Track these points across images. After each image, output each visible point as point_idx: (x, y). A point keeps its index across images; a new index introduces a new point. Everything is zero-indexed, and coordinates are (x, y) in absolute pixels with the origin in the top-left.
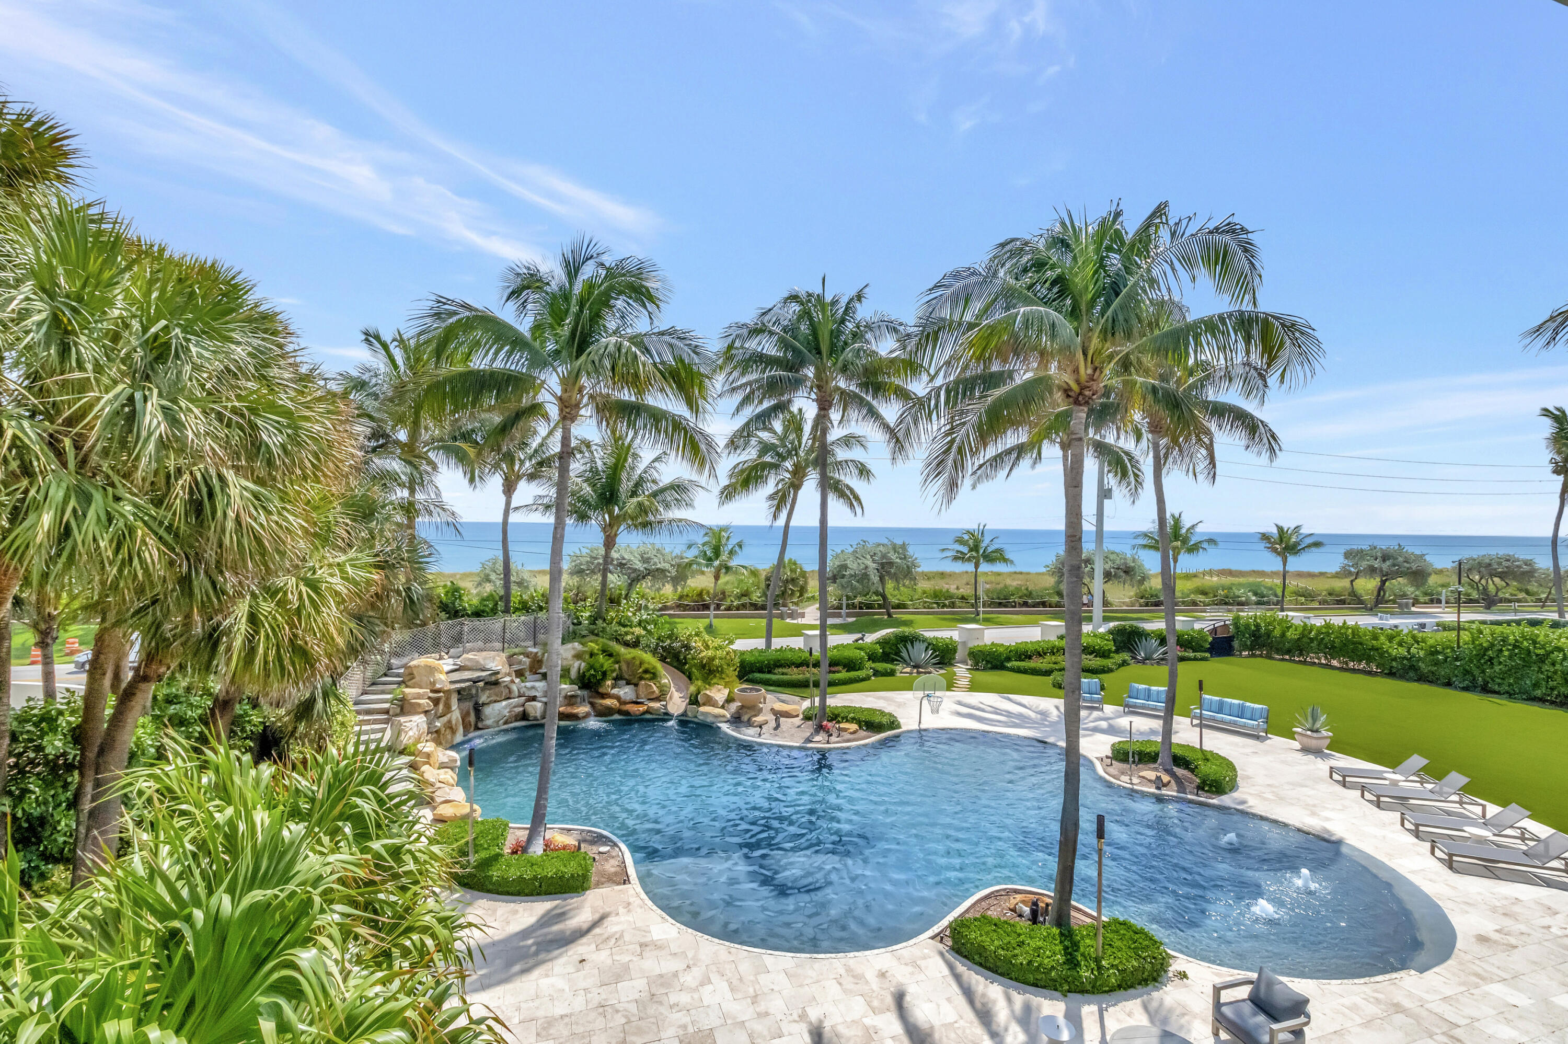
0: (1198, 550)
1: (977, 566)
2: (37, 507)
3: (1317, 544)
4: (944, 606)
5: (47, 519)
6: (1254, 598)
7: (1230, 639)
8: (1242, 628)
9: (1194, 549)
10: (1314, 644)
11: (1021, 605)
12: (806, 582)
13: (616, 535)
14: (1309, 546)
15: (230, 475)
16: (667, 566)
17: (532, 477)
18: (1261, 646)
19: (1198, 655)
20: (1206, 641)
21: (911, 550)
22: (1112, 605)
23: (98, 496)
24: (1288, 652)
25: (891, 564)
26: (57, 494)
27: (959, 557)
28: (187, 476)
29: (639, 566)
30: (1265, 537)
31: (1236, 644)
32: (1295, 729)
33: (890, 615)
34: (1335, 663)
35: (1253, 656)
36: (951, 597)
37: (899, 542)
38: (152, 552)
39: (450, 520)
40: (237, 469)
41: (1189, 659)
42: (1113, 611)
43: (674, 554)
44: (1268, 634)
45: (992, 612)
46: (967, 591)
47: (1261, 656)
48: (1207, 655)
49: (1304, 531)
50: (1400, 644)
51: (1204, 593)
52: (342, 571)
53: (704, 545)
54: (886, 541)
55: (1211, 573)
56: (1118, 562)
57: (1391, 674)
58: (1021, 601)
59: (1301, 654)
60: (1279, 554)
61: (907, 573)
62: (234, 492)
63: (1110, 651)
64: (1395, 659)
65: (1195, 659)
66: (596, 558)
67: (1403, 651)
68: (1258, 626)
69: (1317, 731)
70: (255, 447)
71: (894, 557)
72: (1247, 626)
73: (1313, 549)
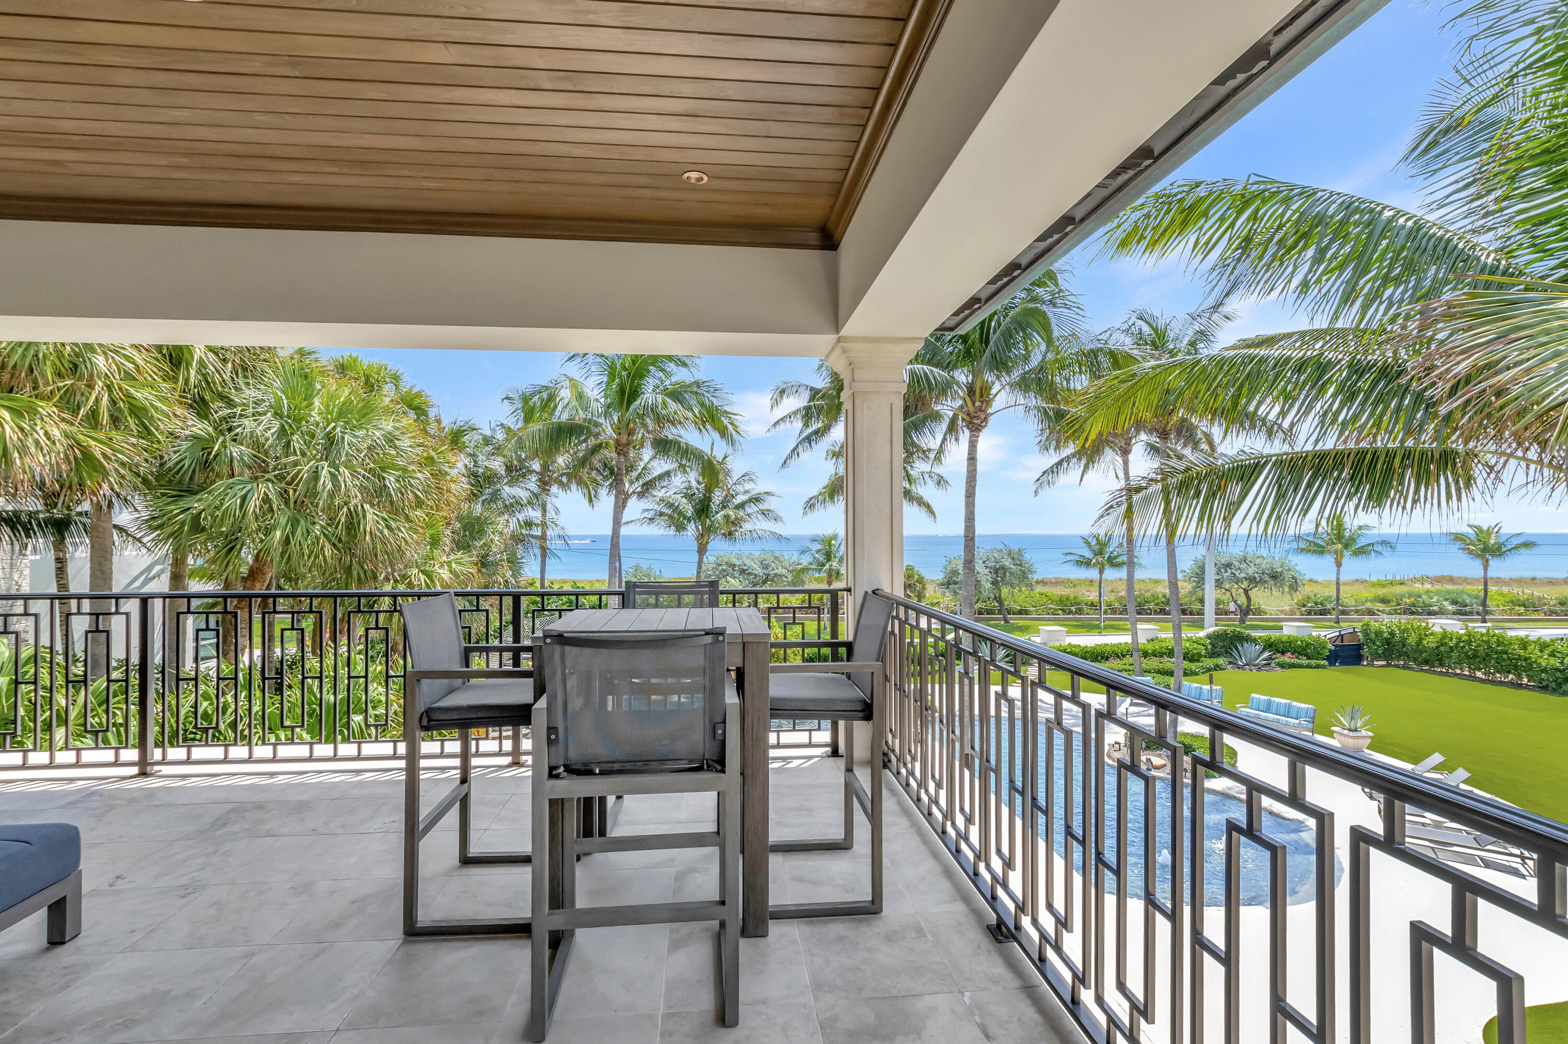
0: (1369, 553)
1: (1101, 572)
2: (274, 528)
3: (1527, 545)
4: (1070, 612)
5: (278, 534)
6: (1450, 608)
7: (1359, 647)
8: (1373, 635)
9: (1361, 552)
10: (1455, 654)
11: (1156, 613)
12: (924, 588)
13: (707, 543)
14: (1517, 547)
15: (367, 507)
16: (784, 572)
17: (641, 495)
18: (1400, 655)
19: (1313, 662)
20: (1325, 647)
21: (1027, 556)
22: (1265, 613)
23: (302, 522)
24: (1426, 662)
25: (1003, 568)
26: (283, 520)
27: (1085, 563)
28: (345, 509)
29: (759, 571)
30: (1458, 538)
31: (1365, 651)
32: (1333, 728)
33: (1006, 621)
34: (1479, 674)
35: (1389, 665)
36: (1078, 604)
37: (1015, 548)
38: (328, 551)
39: (561, 533)
40: (372, 505)
41: (1301, 666)
42: (1267, 620)
43: (792, 561)
44: (1403, 643)
45: (1120, 619)
46: (1093, 596)
47: (1397, 666)
48: (1325, 663)
49: (1507, 530)
50: (1552, 654)
51: (1384, 601)
52: (450, 566)
53: (818, 552)
54: (1002, 547)
55: (1422, 580)
56: (1263, 566)
57: (1544, 688)
58: (1157, 608)
59: (1441, 665)
60: (1478, 556)
61: (1024, 576)
62: (369, 516)
63: (1200, 655)
64: (1545, 670)
65: (1309, 667)
66: (720, 565)
67: (1555, 662)
68: (1392, 634)
69: (1356, 730)
70: (382, 490)
71: (1007, 563)
72: (1378, 633)
73: (1523, 550)
